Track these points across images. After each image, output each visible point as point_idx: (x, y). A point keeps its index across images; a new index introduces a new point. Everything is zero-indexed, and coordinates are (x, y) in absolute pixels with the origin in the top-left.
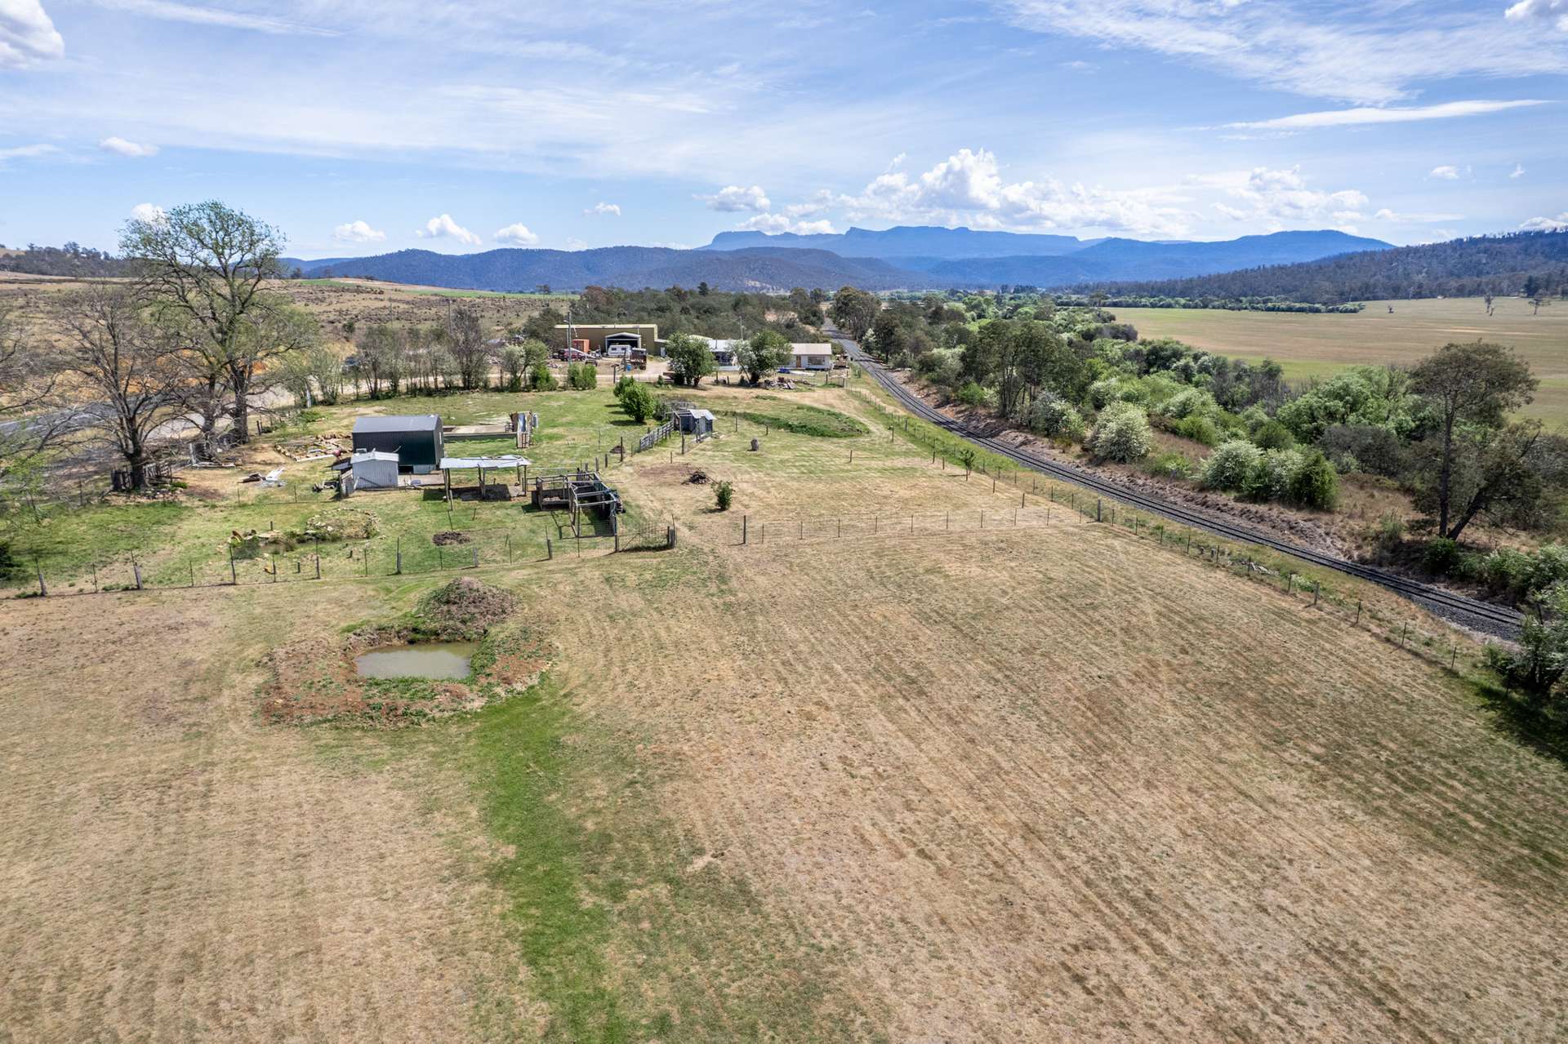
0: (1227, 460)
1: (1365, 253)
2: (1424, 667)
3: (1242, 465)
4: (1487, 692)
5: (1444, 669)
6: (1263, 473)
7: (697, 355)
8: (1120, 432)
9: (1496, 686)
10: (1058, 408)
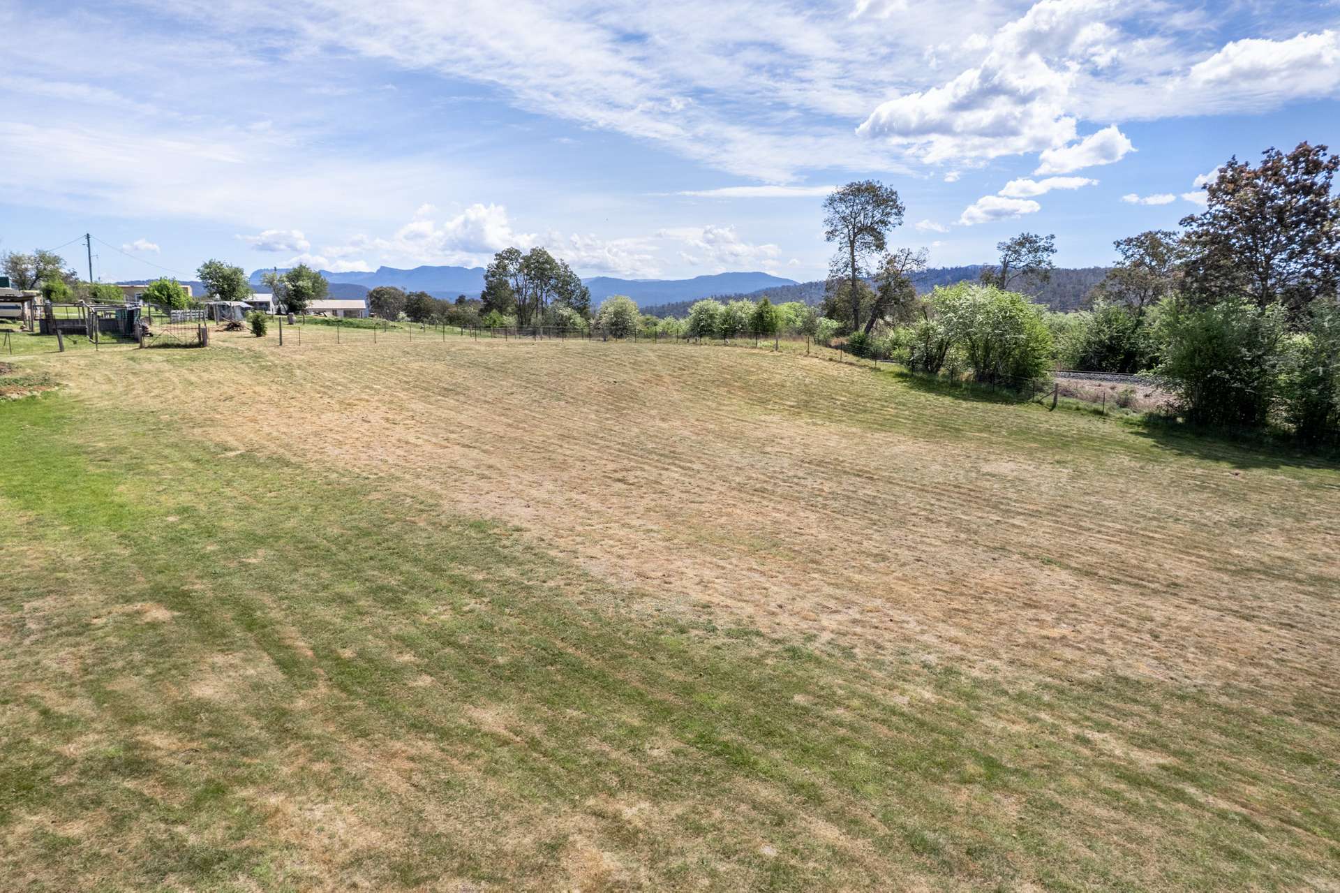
0: (700, 313)
1: (783, 287)
2: (858, 370)
3: (711, 316)
4: (900, 375)
5: (871, 368)
6: (727, 317)
7: (232, 280)
8: (617, 314)
9: (905, 371)
10: (565, 314)
